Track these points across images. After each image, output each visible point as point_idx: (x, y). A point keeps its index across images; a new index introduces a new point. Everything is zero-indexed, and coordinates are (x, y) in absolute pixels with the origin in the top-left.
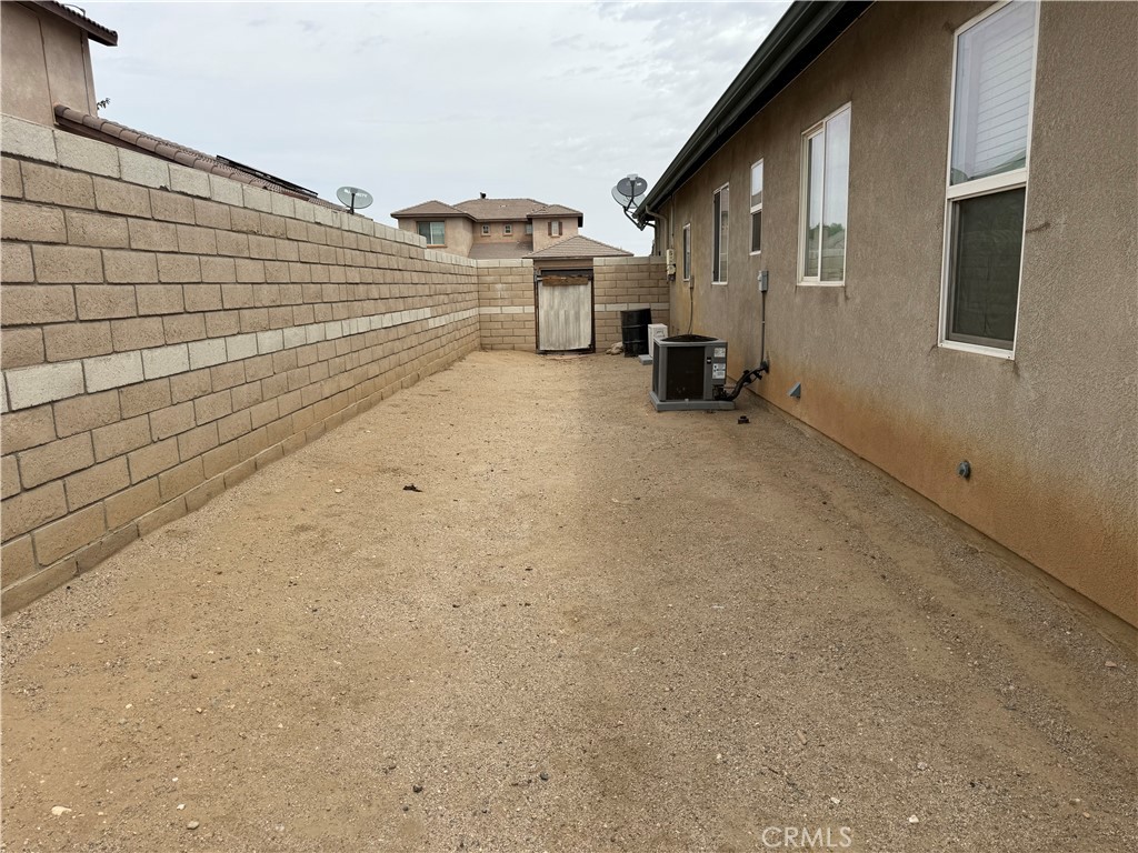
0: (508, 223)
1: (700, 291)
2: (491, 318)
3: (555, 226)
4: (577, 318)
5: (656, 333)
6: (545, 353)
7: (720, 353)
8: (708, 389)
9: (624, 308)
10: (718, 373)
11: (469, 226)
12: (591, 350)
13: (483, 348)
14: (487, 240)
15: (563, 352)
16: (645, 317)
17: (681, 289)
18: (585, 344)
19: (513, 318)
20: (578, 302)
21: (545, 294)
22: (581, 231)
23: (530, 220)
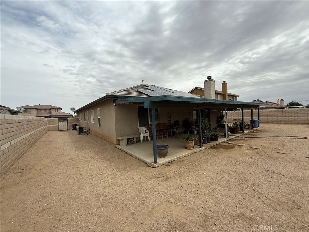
0: (46, 109)
1: (83, 122)
2: (50, 127)
3: (56, 110)
4: (65, 125)
5: (78, 127)
6: (60, 131)
7: (85, 129)
8: (84, 132)
9: (73, 124)
10: (85, 130)
11: (36, 110)
12: (68, 130)
13: (49, 131)
14: (41, 112)
15: (63, 130)
16: (76, 125)
17: (81, 122)
18: (67, 129)
19: (54, 126)
20: (65, 124)
21: (60, 123)
22: (62, 111)
23: (51, 109)
